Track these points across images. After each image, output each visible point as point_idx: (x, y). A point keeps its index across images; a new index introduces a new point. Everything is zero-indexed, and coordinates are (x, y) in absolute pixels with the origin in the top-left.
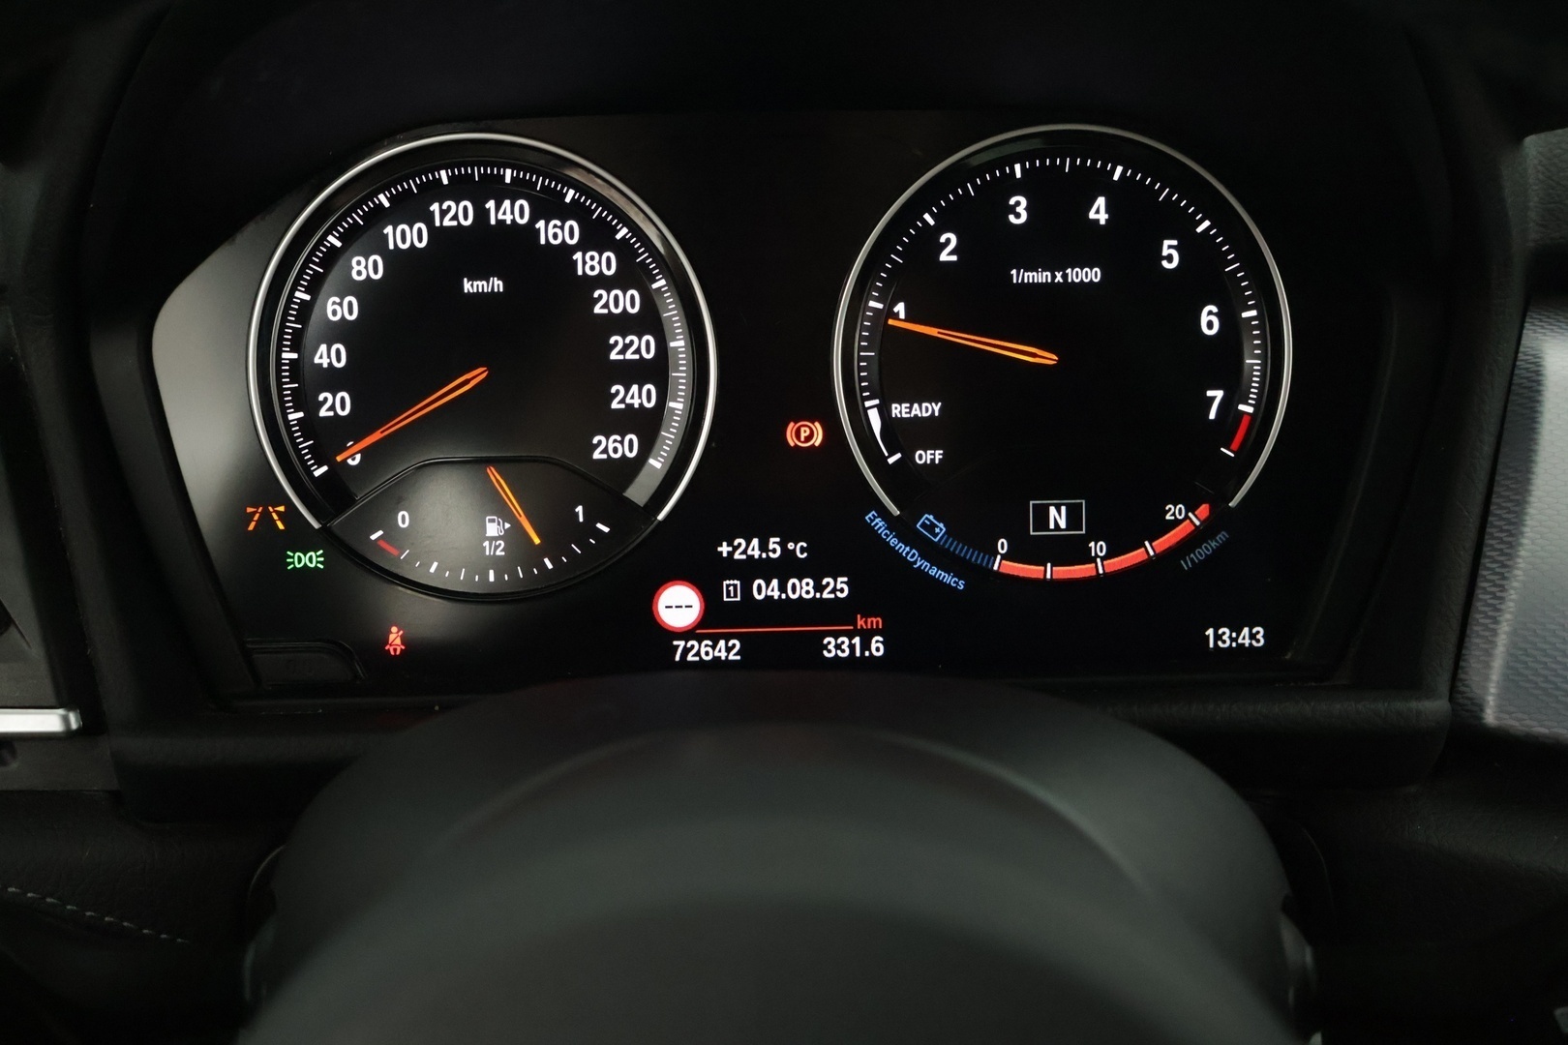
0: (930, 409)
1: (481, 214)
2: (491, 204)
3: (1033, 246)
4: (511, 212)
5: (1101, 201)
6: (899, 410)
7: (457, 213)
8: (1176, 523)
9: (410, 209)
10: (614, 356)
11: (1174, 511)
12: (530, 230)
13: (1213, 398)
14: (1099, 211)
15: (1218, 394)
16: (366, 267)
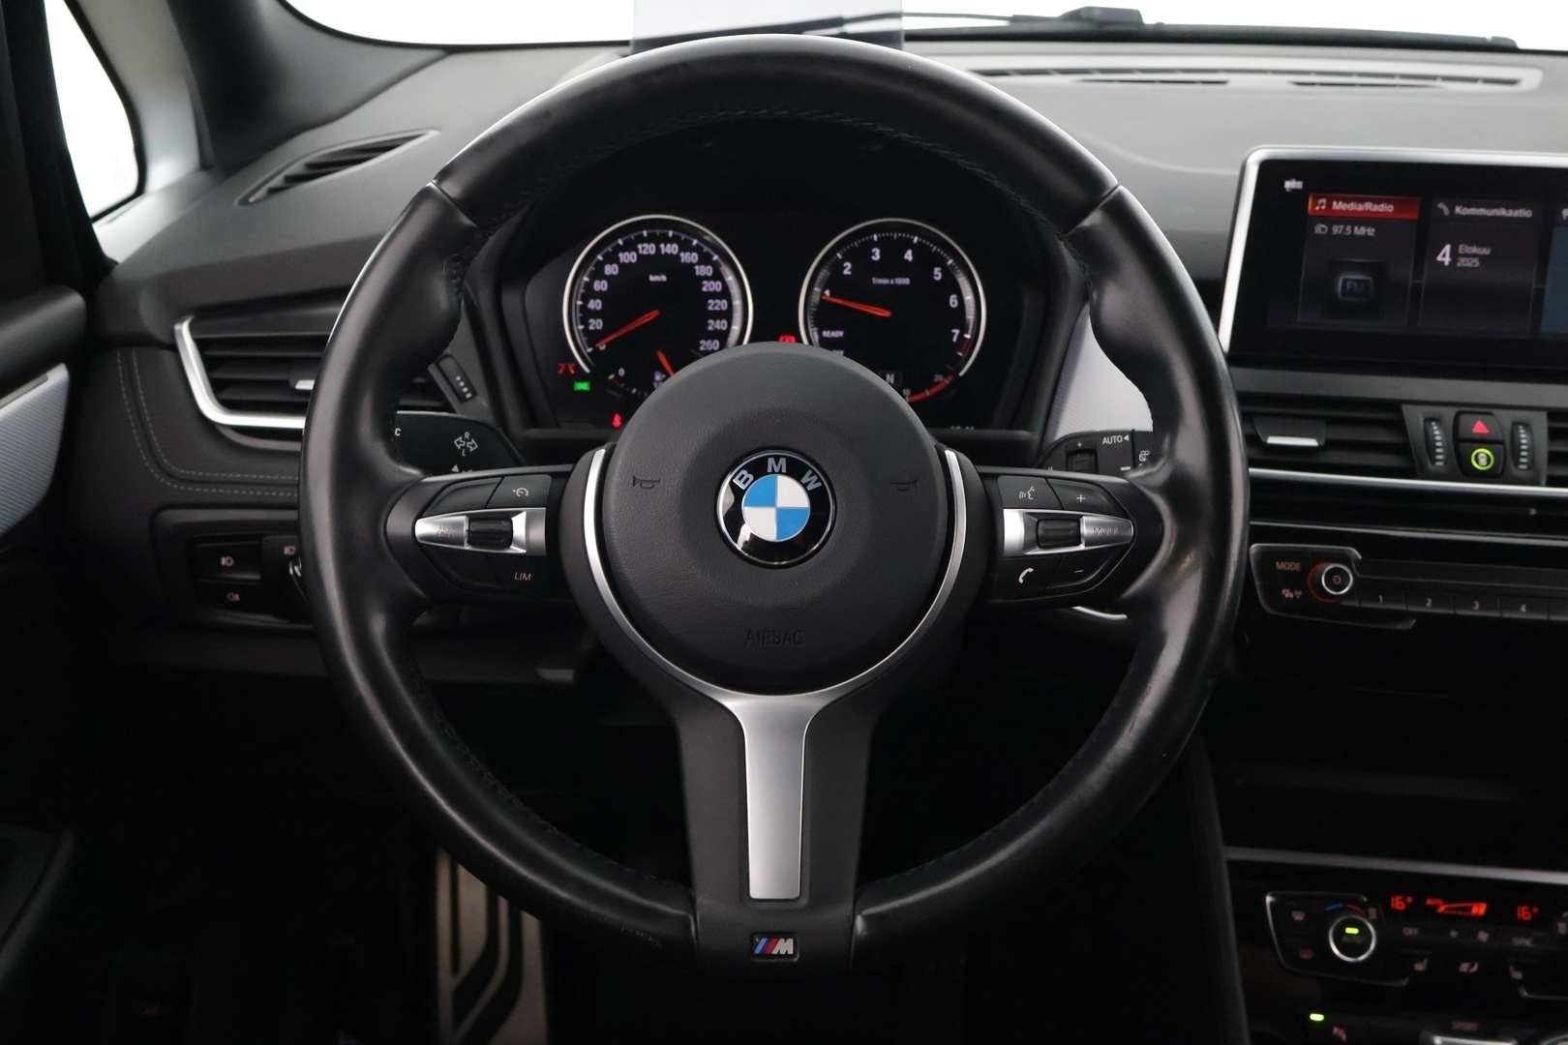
0: (839, 334)
1: (658, 249)
2: (662, 246)
3: (881, 269)
4: (671, 249)
5: (909, 252)
6: (826, 334)
7: (648, 249)
8: (938, 383)
9: (630, 246)
10: (710, 308)
11: (938, 378)
12: (678, 257)
13: (954, 334)
14: (909, 256)
15: (956, 332)
16: (611, 270)
